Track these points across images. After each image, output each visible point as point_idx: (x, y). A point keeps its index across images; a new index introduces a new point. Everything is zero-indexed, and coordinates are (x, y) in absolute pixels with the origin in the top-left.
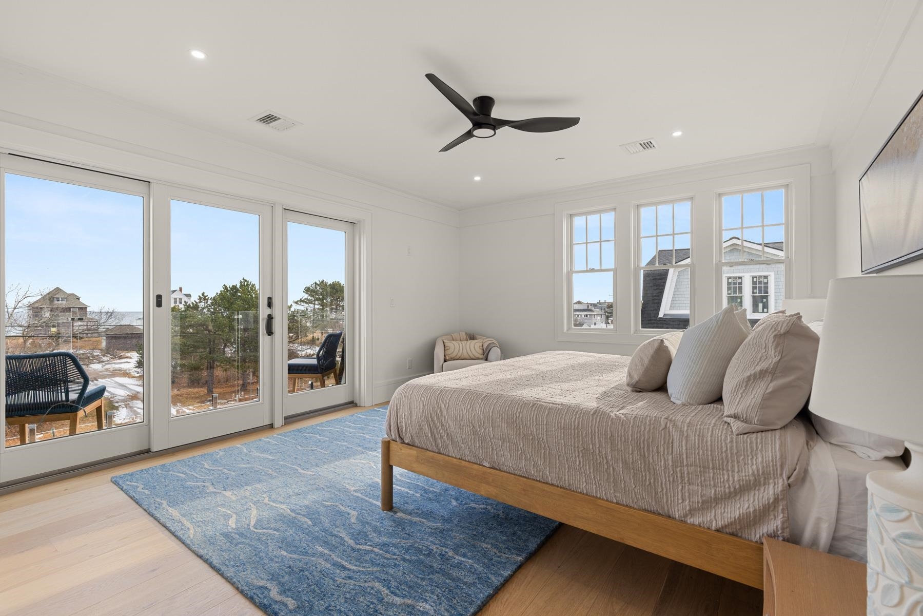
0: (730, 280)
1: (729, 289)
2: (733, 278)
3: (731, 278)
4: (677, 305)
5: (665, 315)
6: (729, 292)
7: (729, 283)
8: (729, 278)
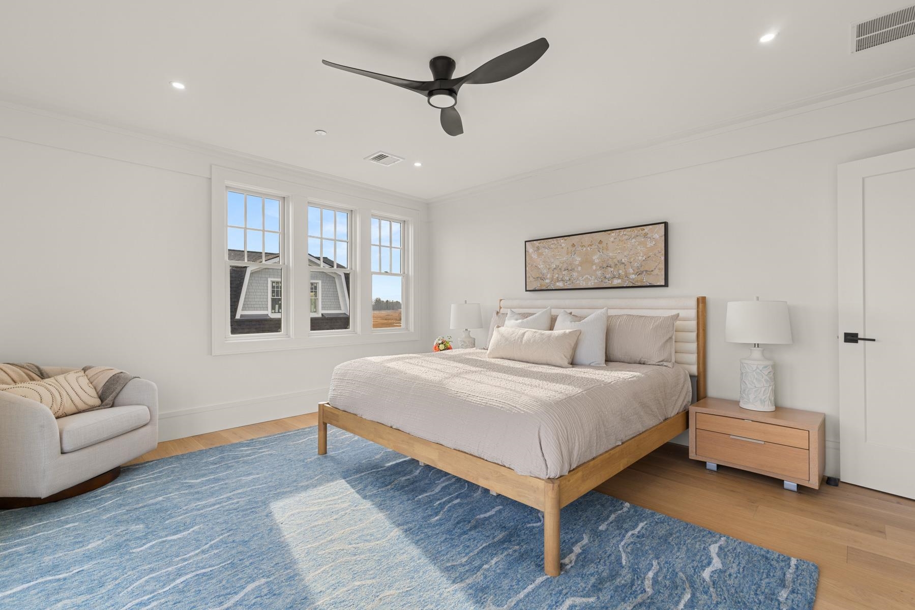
0: (274, 284)
1: (273, 292)
2: (277, 282)
3: (274, 282)
4: (250, 306)
5: (242, 316)
6: (274, 294)
7: (273, 287)
8: (273, 282)
